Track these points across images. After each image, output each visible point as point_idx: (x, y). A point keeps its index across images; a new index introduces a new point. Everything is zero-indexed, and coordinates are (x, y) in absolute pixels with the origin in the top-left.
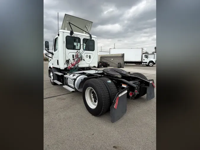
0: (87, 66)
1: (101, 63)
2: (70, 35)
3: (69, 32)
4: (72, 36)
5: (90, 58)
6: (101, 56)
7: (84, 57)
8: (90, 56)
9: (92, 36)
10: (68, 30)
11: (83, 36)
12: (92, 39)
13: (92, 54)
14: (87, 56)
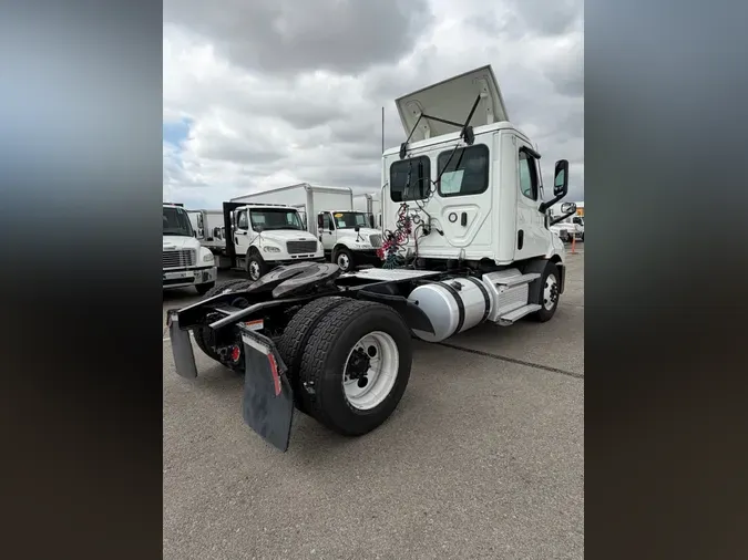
0: (453, 254)
2: (399, 159)
7: (442, 222)
8: (464, 216)
9: (475, 131)
11: (438, 146)
12: (476, 143)
13: (473, 208)
14: (452, 218)
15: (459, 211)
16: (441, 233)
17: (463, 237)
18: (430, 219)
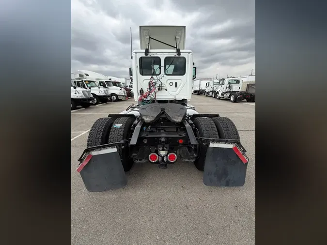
0: (171, 98)
1: (240, 95)
2: (144, 56)
3: (144, 51)
4: (148, 56)
5: (176, 86)
6: (248, 83)
7: (166, 85)
8: (176, 83)
9: (181, 51)
10: (142, 49)
11: (165, 54)
12: (181, 56)
13: (180, 81)
14: (171, 84)
15: (174, 82)
16: (166, 90)
17: (175, 91)
18: (162, 84)
